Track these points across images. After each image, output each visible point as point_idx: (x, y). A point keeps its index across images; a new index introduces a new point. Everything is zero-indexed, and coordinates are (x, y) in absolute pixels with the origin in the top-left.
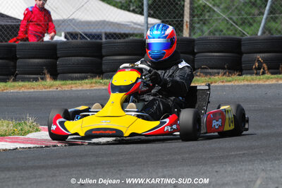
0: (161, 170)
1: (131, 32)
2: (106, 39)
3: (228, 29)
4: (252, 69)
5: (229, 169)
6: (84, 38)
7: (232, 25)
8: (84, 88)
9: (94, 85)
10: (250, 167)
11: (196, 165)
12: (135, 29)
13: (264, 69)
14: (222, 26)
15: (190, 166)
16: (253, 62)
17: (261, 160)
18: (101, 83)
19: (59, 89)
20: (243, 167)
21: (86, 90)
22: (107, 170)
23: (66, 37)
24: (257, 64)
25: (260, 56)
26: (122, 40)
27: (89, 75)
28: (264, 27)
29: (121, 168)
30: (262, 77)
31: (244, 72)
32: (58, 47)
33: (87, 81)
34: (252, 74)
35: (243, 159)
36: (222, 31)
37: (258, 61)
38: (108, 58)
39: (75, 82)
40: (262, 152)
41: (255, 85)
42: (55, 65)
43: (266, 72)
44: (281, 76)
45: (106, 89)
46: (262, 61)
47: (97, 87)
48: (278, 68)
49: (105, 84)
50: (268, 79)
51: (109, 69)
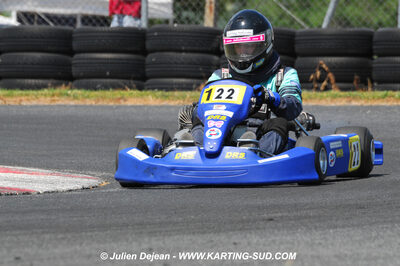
0: (146, 240)
2: (82, 24)
5: (255, 241)
6: (44, 21)
8: (41, 103)
9: (56, 98)
10: (288, 238)
11: (204, 233)
13: (329, 81)
15: (194, 233)
16: (313, 69)
18: (67, 95)
20: (278, 238)
21: (45, 106)
22: (60, 236)
23: (19, 19)
24: (318, 73)
25: (323, 62)
27: (49, 82)
30: (325, 94)
33: (46, 91)
34: (309, 88)
35: (280, 225)
37: (321, 69)
38: (82, 55)
39: (28, 92)
41: (313, 107)
43: (333, 86)
44: (355, 93)
45: (76, 106)
46: (327, 69)
47: (62, 101)
48: (351, 81)
49: (75, 97)
50: (334, 97)
51: (82, 74)
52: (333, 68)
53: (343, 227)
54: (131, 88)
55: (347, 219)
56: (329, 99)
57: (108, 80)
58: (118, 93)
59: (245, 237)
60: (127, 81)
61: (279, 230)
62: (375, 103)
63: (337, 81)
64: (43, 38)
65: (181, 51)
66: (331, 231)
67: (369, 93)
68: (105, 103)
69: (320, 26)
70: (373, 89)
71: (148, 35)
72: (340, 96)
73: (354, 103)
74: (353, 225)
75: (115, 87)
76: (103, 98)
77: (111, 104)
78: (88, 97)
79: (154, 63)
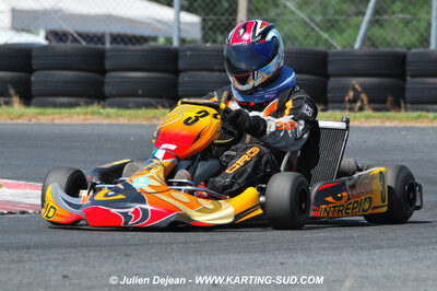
0: (192, 259)
1: (152, 34)
2: (112, 43)
3: (307, 36)
4: (343, 101)
5: (302, 261)
6: (76, 40)
7: (313, 29)
8: (74, 122)
9: (89, 116)
10: (335, 259)
11: (250, 252)
12: (159, 30)
13: (362, 102)
14: (298, 31)
15: (240, 253)
16: (345, 90)
17: (353, 247)
18: (101, 114)
19: (34, 120)
20: (324, 258)
21: (78, 125)
22: (106, 254)
23: (47, 38)
24: (351, 94)
25: (356, 82)
26: (138, 47)
27: (82, 101)
28: (365, 34)
29: (129, 252)
30: (358, 114)
31: (330, 105)
32: (34, 54)
33: (78, 109)
34: (343, 109)
35: (325, 245)
36: (296, 38)
37: (354, 89)
38: (115, 74)
39: (60, 111)
40: (355, 235)
42: (29, 83)
43: (366, 107)
44: (388, 114)
45: (109, 125)
46: (359, 89)
47: (95, 120)
48: (384, 102)
49: (108, 116)
50: (368, 118)
51: (114, 93)
52: (366, 89)
53: (389, 247)
54: (164, 107)
55: (392, 240)
56: (362, 119)
57: (141, 100)
58: (151, 112)
59: (291, 257)
60: (159, 100)
61: (324, 250)
62: (409, 124)
63: (370, 102)
64: (76, 56)
65: (213, 70)
66: (377, 251)
67: (402, 114)
68: (138, 122)
69: (352, 47)
70: (406, 110)
71: (181, 54)
72: (374, 117)
73: (388, 124)
74: (398, 246)
75: (148, 106)
76: (136, 117)
77: (144, 123)
78: (121, 116)
79: (187, 82)
